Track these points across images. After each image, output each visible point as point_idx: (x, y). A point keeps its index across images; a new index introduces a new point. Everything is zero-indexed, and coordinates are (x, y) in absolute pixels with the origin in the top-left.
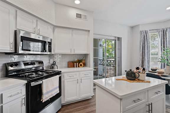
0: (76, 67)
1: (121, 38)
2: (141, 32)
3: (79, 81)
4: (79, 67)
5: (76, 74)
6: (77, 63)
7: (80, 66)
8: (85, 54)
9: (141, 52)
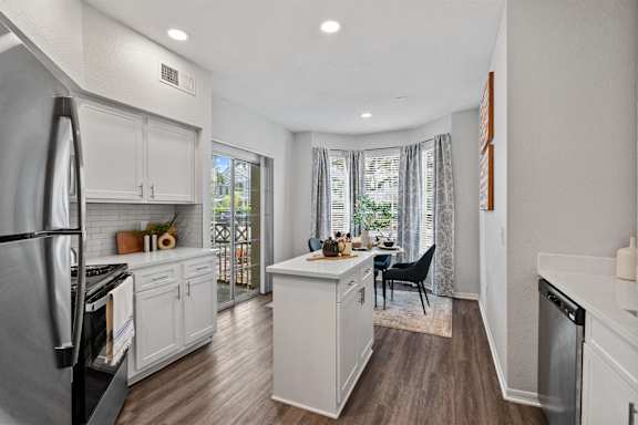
0: (151, 250)
1: (272, 160)
2: (315, 151)
3: (184, 290)
4: (158, 249)
5: (172, 271)
6: (155, 237)
7: (161, 245)
8: (176, 205)
9: (315, 202)
